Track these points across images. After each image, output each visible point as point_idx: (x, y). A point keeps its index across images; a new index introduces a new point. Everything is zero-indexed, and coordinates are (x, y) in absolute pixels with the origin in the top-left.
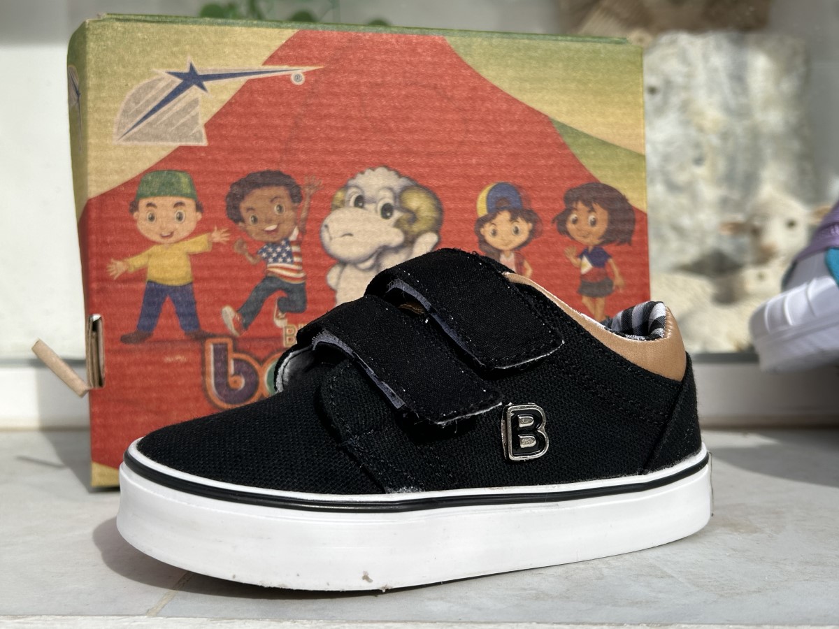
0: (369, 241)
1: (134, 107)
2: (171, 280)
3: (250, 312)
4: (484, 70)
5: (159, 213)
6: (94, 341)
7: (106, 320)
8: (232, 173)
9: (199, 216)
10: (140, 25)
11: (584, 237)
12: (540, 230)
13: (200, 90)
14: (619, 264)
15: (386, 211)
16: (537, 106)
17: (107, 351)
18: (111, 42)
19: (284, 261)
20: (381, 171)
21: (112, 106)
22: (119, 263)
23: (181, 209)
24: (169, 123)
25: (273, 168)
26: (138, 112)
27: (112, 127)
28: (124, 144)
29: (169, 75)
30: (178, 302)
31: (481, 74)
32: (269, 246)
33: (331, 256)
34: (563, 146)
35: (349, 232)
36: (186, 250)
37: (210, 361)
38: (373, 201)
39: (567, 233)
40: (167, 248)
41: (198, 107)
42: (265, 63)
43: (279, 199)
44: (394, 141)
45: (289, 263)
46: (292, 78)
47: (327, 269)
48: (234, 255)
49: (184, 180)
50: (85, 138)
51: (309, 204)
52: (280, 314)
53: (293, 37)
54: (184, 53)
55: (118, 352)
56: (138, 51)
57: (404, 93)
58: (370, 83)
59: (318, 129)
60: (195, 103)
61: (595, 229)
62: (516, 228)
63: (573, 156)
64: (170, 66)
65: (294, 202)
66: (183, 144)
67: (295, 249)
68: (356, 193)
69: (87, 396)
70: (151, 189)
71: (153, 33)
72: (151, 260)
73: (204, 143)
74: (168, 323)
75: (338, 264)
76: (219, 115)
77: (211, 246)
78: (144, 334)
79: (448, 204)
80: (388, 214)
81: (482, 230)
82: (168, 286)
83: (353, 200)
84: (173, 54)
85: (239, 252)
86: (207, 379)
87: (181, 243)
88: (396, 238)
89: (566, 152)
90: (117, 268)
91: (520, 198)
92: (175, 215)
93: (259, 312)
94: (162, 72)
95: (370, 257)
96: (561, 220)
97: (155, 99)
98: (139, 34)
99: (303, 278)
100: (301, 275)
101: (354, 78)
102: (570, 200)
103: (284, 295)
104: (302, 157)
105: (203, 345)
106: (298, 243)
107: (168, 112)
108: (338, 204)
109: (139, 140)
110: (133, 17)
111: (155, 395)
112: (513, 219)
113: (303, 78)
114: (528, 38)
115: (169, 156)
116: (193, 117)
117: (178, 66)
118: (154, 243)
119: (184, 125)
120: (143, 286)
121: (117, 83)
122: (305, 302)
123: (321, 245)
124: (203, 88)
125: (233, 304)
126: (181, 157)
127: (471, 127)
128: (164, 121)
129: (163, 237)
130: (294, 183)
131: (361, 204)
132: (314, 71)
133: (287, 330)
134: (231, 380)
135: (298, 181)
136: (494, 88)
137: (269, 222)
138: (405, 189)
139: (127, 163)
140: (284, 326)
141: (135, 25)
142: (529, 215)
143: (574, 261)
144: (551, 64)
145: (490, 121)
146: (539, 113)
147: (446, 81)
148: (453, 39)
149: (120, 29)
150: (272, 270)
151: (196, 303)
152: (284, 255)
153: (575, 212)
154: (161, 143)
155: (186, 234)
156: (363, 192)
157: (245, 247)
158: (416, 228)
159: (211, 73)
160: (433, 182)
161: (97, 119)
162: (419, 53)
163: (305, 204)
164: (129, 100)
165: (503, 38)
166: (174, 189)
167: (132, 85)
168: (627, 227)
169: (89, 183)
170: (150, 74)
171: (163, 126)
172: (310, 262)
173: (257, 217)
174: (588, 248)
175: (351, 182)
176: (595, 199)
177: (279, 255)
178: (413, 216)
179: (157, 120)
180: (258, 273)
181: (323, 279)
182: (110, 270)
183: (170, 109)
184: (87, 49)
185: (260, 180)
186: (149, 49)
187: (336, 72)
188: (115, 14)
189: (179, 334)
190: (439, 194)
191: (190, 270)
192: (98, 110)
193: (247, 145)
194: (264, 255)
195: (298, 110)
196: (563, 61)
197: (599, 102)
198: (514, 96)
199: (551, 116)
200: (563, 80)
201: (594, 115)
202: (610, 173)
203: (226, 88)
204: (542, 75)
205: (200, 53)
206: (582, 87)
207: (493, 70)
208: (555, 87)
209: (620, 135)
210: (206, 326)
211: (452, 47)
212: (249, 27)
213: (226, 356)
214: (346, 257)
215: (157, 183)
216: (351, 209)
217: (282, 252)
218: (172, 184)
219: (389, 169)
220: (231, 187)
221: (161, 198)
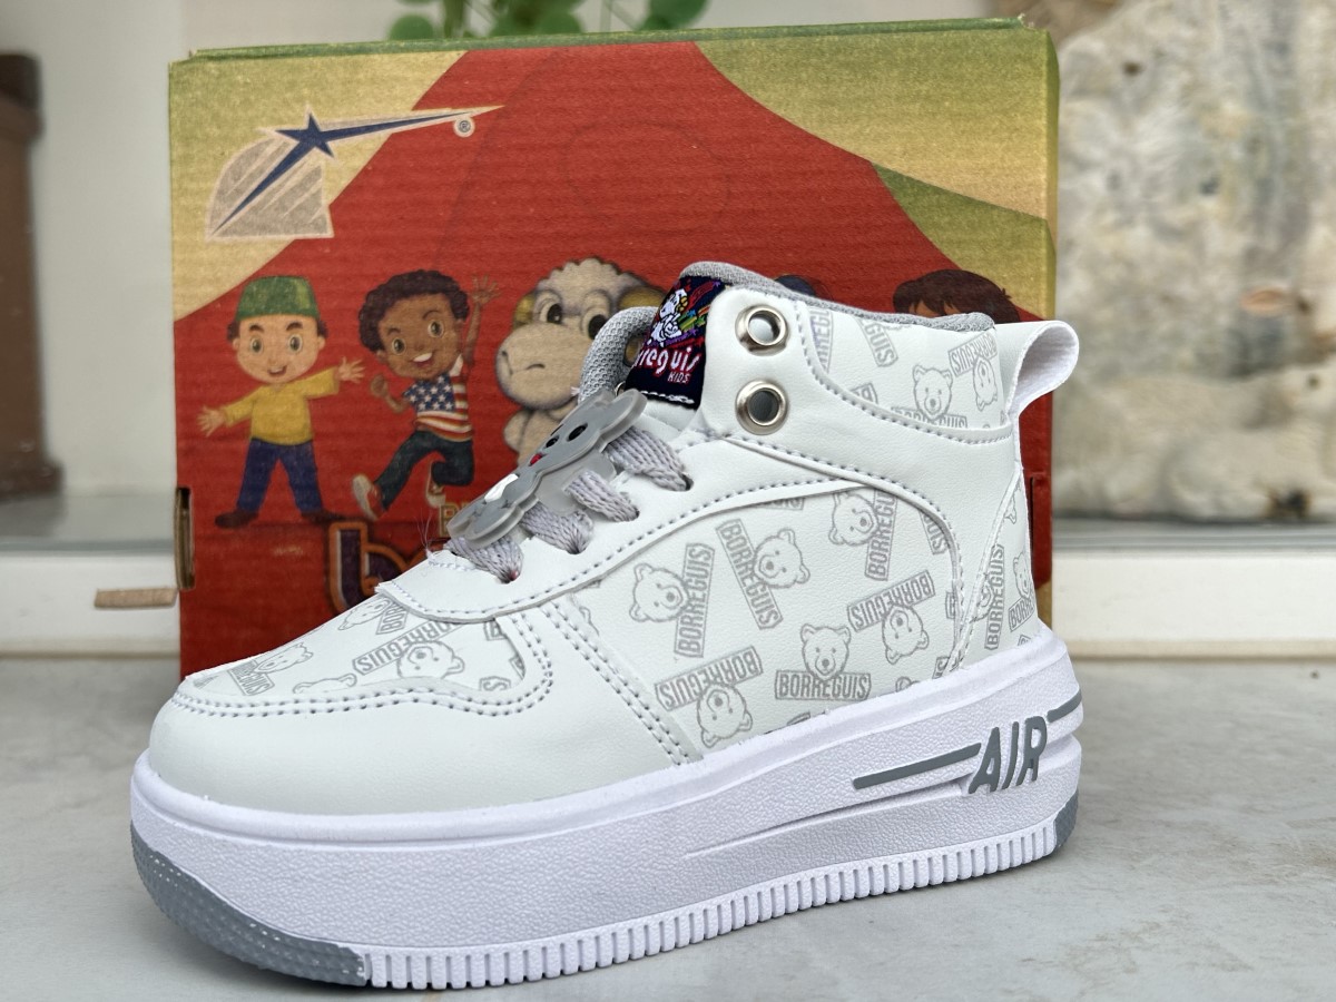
0: (569, 375)
1: (233, 185)
2: (285, 437)
3: (391, 486)
4: (759, 92)
5: (268, 339)
7: (197, 491)
8: (368, 276)
9: (322, 342)
10: (241, 63)
13: (323, 154)
15: (595, 326)
16: (850, 147)
17: (197, 538)
18: (202, 91)
19: (442, 407)
20: (588, 264)
21: (202, 185)
22: (214, 413)
23: (296, 333)
24: (281, 206)
25: (427, 266)
26: (238, 192)
27: (203, 216)
28: (217, 239)
29: (281, 135)
30: (293, 469)
31: (755, 98)
32: (420, 386)
34: (896, 208)
35: (540, 361)
36: (303, 392)
37: (336, 555)
38: (576, 312)
40: (278, 391)
41: (321, 180)
42: (418, 106)
43: (434, 314)
44: (610, 217)
45: (448, 411)
46: (456, 127)
47: (505, 420)
49: (302, 289)
51: (479, 320)
52: (435, 487)
53: (460, 62)
54: (301, 100)
55: (213, 539)
56: (238, 102)
59: (494, 203)
60: (317, 172)
63: (913, 226)
64: (281, 122)
65: (457, 317)
66: (300, 236)
67: (458, 389)
68: (549, 300)
69: (177, 600)
70: (256, 304)
71: (258, 73)
72: (256, 408)
73: (329, 233)
74: (280, 497)
75: (520, 411)
76: (348, 190)
77: (338, 386)
78: (245, 515)
82: (280, 447)
83: (545, 311)
84: (286, 103)
85: (377, 395)
86: (332, 580)
87: (297, 382)
89: (900, 220)
90: (212, 419)
92: (289, 342)
93: (405, 484)
94: (271, 131)
95: (570, 401)
97: (262, 172)
98: (239, 78)
99: (468, 434)
100: (467, 429)
102: (904, 300)
103: (441, 458)
104: (471, 248)
106: (462, 379)
107: (278, 190)
108: (523, 319)
110: (230, 52)
111: (261, 602)
113: (472, 126)
114: (836, 34)
115: (280, 254)
116: (314, 195)
118: (257, 383)
119: (300, 207)
120: (243, 446)
121: (210, 151)
122: (471, 470)
126: (297, 255)
127: (737, 189)
128: (274, 204)
129: (273, 374)
130: (458, 289)
131: (557, 318)
132: (488, 114)
133: (445, 511)
134: (365, 583)
135: (463, 286)
136: (777, 120)
137: (420, 349)
138: (627, 292)
139: (224, 268)
140: (440, 505)
141: (233, 64)
145: (770, 176)
146: (856, 158)
147: (696, 114)
148: (708, 44)
149: (213, 71)
150: (424, 421)
151: (316, 470)
152: (442, 398)
154: (270, 237)
155: (304, 369)
156: (561, 299)
157: (385, 386)
159: (338, 127)
162: (652, 72)
163: (474, 320)
164: (226, 175)
165: (794, 36)
166: (287, 304)
167: (231, 154)
170: (255, 135)
171: (272, 210)
172: (477, 408)
173: (404, 341)
175: (543, 284)
176: (949, 298)
177: (435, 398)
179: (265, 202)
180: (405, 426)
182: (202, 423)
183: (281, 186)
185: (408, 285)
186: (252, 98)
187: (522, 112)
188: (207, 51)
189: (294, 516)
191: (309, 422)
193: (389, 233)
194: (413, 398)
195: (464, 176)
196: (897, 66)
197: (963, 132)
198: (810, 131)
199: (874, 161)
200: (898, 99)
201: (953, 155)
202: (979, 253)
203: (360, 150)
204: (860, 92)
205: (323, 99)
206: (930, 108)
207: (775, 91)
208: (883, 111)
209: (997, 186)
210: (331, 503)
211: (708, 57)
212: (394, 52)
213: (358, 549)
214: (534, 400)
215: (263, 295)
216: (543, 326)
217: (439, 393)
218: (285, 296)
219: (602, 261)
220: (367, 299)
221: (270, 317)
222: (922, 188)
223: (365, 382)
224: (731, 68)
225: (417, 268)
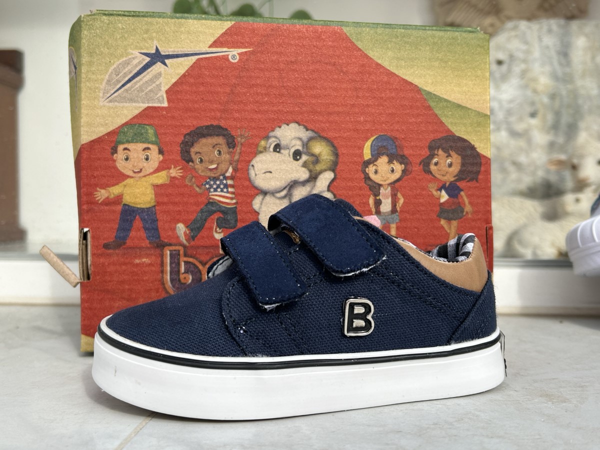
0: (284, 177)
1: (115, 78)
2: (140, 204)
3: (196, 228)
4: (370, 52)
5: (132, 155)
6: (84, 246)
7: (92, 232)
8: (185, 126)
9: (161, 157)
10: (120, 18)
11: (443, 175)
12: (410, 170)
13: (163, 66)
14: (468, 196)
15: (297, 155)
16: (409, 79)
17: (93, 255)
18: (99, 30)
19: (222, 191)
20: (293, 125)
21: (99, 77)
22: (103, 191)
23: (148, 152)
24: (141, 90)
25: (215, 123)
26: (119, 81)
27: (99, 92)
28: (107, 104)
29: (141, 55)
30: (145, 220)
31: (368, 54)
32: (211, 180)
33: (256, 188)
34: (429, 108)
35: (269, 170)
36: (151, 182)
37: (167, 262)
38: (287, 148)
39: (430, 172)
40: (137, 181)
41: (161, 78)
42: (210, 47)
43: (218, 146)
44: (303, 104)
45: (225, 192)
46: (230, 57)
47: (253, 197)
48: (186, 186)
49: (151, 131)
50: (80, 100)
51: (241, 149)
52: (218, 229)
53: (232, 27)
54: (152, 39)
55: (102, 255)
56: (118, 37)
57: (311, 68)
58: (286, 61)
59: (248, 94)
60: (160, 74)
61: (451, 169)
62: (392, 168)
63: (436, 115)
64: (141, 48)
65: (230, 148)
66: (150, 105)
67: (230, 182)
68: (274, 141)
69: (79, 286)
70: (127, 138)
71: (129, 24)
72: (125, 189)
73: (166, 104)
74: (138, 235)
75: (260, 193)
76: (175, 84)
77: (169, 179)
78: (120, 242)
79: (342, 151)
80: (298, 157)
81: (367, 169)
82: (138, 208)
83: (272, 146)
84: (144, 40)
85: (189, 184)
86: (164, 276)
87: (147, 177)
88: (304, 175)
89: (431, 112)
90: (102, 194)
91: (396, 146)
92: (144, 157)
93: (203, 228)
94: (136, 53)
95: (284, 189)
96: (426, 163)
97: (131, 72)
98: (120, 25)
99: (234, 204)
100: (234, 201)
101: (274, 58)
102: (433, 148)
103: (222, 216)
104: (237, 115)
105: (162, 251)
106: (232, 178)
107: (140, 81)
108: (262, 150)
109: (118, 102)
110: (115, 12)
111: (127, 287)
112: (390, 162)
113: (238, 57)
114: (403, 28)
115: (139, 114)
116: (157, 85)
117: (147, 49)
118: (128, 177)
119: (151, 91)
120: (119, 208)
121: (103, 60)
122: (236, 221)
123: (249, 180)
124: (165, 64)
125: (184, 222)
126: (148, 114)
127: (360, 94)
128: (137, 88)
129: (135, 172)
130: (230, 134)
131: (278, 150)
132: (246, 52)
134: (182, 277)
135: (233, 133)
136: (378, 65)
137: (212, 162)
138: (311, 139)
139: (110, 119)
141: (116, 18)
142: (402, 159)
143: (435, 193)
144: (420, 47)
145: (375, 89)
146: (412, 84)
147: (342, 60)
148: (348, 29)
149: (105, 21)
150: (212, 197)
151: (157, 220)
152: (222, 186)
153: (436, 156)
154: (134, 104)
155: (152, 170)
156: (280, 141)
157: (193, 180)
158: (318, 168)
159: (171, 53)
160: (331, 134)
161: (88, 87)
162: (322, 39)
163: (238, 149)
164: (112, 73)
165: (385, 28)
166: (143, 138)
167: (114, 62)
168: (475, 169)
169: (82, 133)
170: (128, 54)
171: (136, 92)
172: (240, 192)
173: (203, 158)
174: (446, 183)
175: (271, 134)
176: (451, 147)
177: (218, 186)
178: (316, 159)
179: (132, 87)
180: (203, 199)
181: (250, 204)
182: (96, 196)
183: (141, 79)
184: (82, 35)
185: (205, 132)
186: (126, 35)
187: (262, 52)
188: (102, 10)
189: (146, 243)
190: (335, 142)
191: (154, 196)
192: (89, 80)
193: (196, 106)
194: (207, 186)
195: (234, 81)
196: (429, 45)
197: (456, 76)
198: (392, 71)
199: (420, 86)
200: (429, 59)
201: (452, 85)
202: (463, 129)
203: (181, 64)
204: (414, 55)
205: (164, 39)
206: (443, 65)
207: (377, 52)
208: (423, 64)
209: (471, 100)
210: (164, 236)
211: (348, 34)
212: (199, 19)
213: (179, 260)
214: (267, 188)
215: (131, 133)
216: (271, 154)
217: (220, 184)
218: (142, 134)
219: (299, 125)
220: (185, 137)
221: (134, 144)
222: (440, 99)
223: (183, 177)
224: (358, 40)
225: (209, 124)
